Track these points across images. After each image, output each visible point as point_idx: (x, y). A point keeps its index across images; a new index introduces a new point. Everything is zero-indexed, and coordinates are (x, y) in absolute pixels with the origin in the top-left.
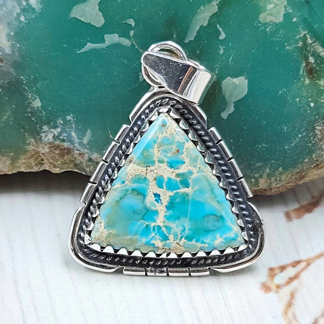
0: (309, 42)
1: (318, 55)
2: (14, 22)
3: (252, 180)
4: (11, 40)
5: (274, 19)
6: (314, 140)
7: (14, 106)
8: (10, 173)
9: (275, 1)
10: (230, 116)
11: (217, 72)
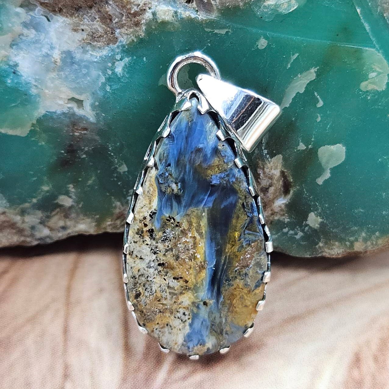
2: (99, 92)
3: (346, 243)
4: (96, 110)
5: (376, 88)
7: (99, 171)
8: (95, 233)
9: (378, 69)
10: (326, 181)
11: (313, 139)
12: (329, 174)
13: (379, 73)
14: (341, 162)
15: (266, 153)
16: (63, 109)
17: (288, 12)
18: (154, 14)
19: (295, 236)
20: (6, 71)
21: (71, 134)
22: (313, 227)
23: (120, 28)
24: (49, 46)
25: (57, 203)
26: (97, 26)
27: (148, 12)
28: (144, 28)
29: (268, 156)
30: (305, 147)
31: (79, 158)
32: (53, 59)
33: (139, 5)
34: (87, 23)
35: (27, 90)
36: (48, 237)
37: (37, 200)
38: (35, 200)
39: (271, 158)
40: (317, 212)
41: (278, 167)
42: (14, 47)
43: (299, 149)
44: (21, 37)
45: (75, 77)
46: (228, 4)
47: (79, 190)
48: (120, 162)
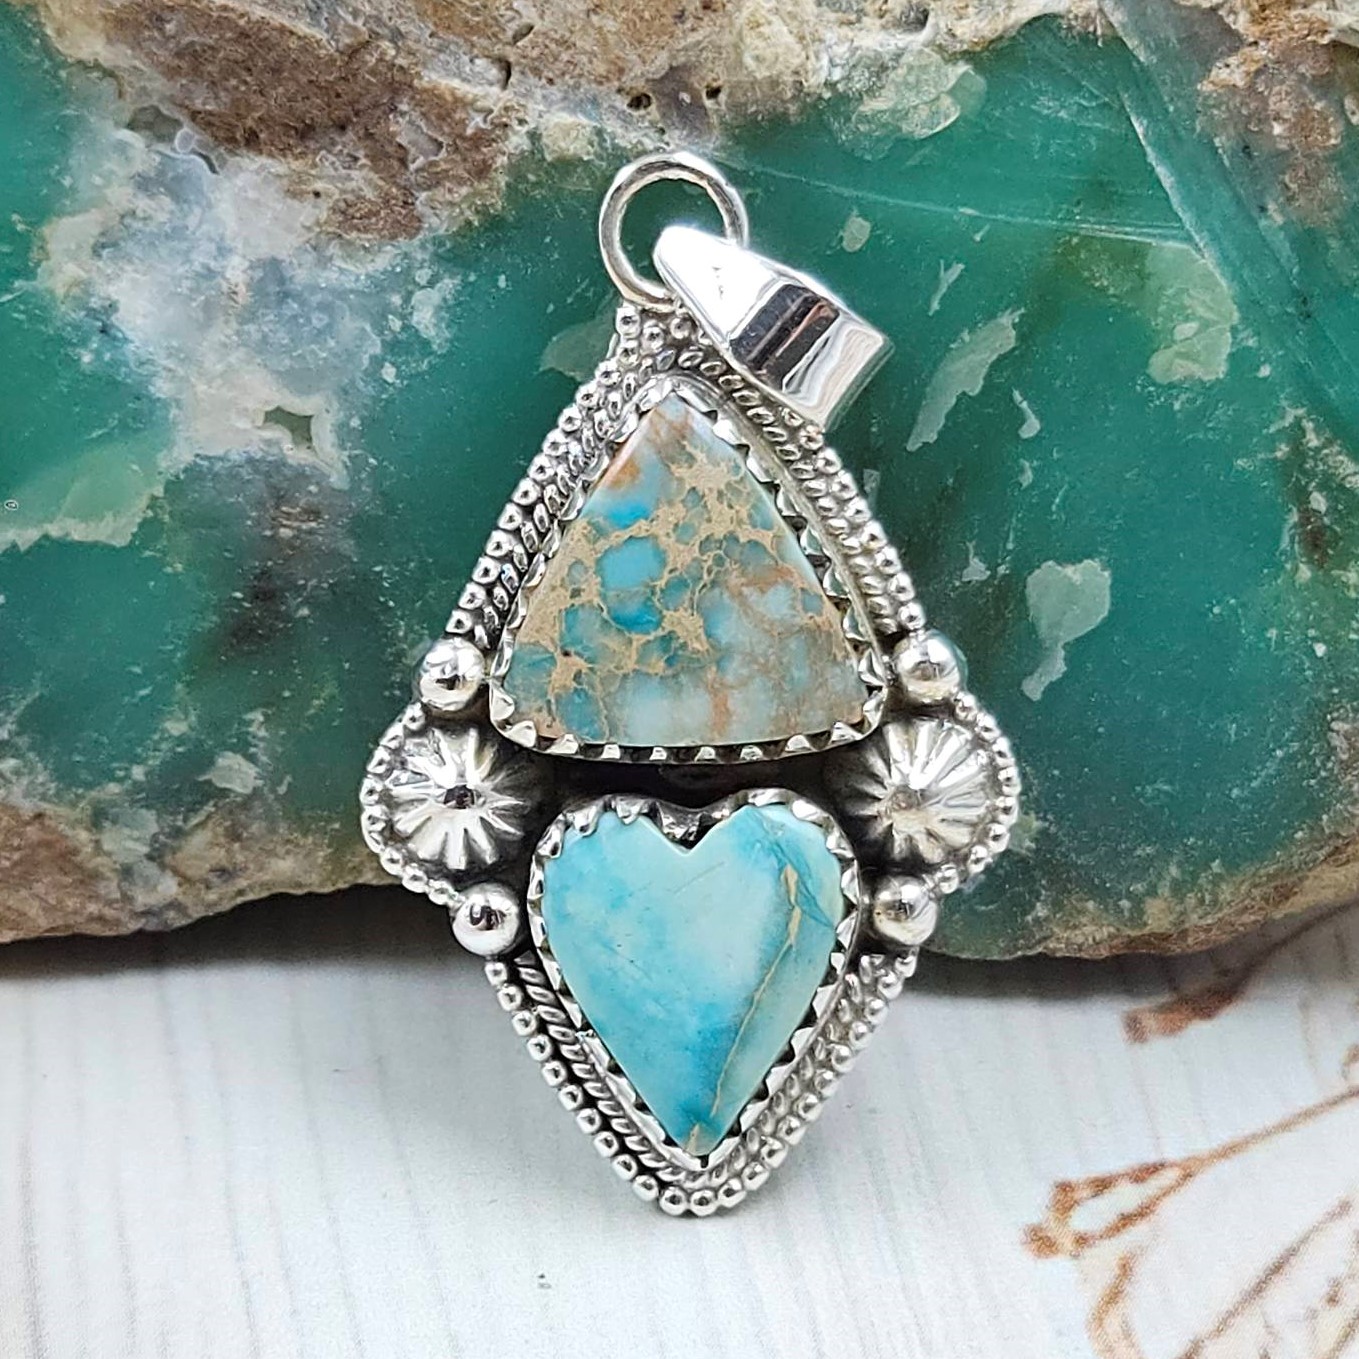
0: (1311, 445)
1: (1341, 487)
2: (360, 385)
3: (1121, 903)
4: (348, 445)
5: (1197, 371)
6: (1324, 765)
7: (347, 665)
8: (328, 889)
9: (1201, 311)
10: (1051, 688)
11: (1010, 546)
12: (1064, 664)
13: (1206, 325)
14: (1099, 619)
16: (248, 446)
17: (931, 132)
18: (534, 136)
20: (76, 327)
21: (268, 533)
22: (1014, 850)
23: (429, 188)
24: (213, 247)
25: (209, 782)
26: (361, 183)
27: (516, 133)
28: (502, 180)
30: (988, 573)
31: (288, 617)
32: (225, 287)
33: (491, 111)
34: (333, 173)
35: (141, 383)
36: (174, 905)
37: (146, 774)
38: (138, 773)
40: (1027, 798)
42: (105, 253)
43: (965, 579)
44: (127, 221)
45: (292, 340)
46: (754, 109)
47: (282, 733)
48: (415, 632)
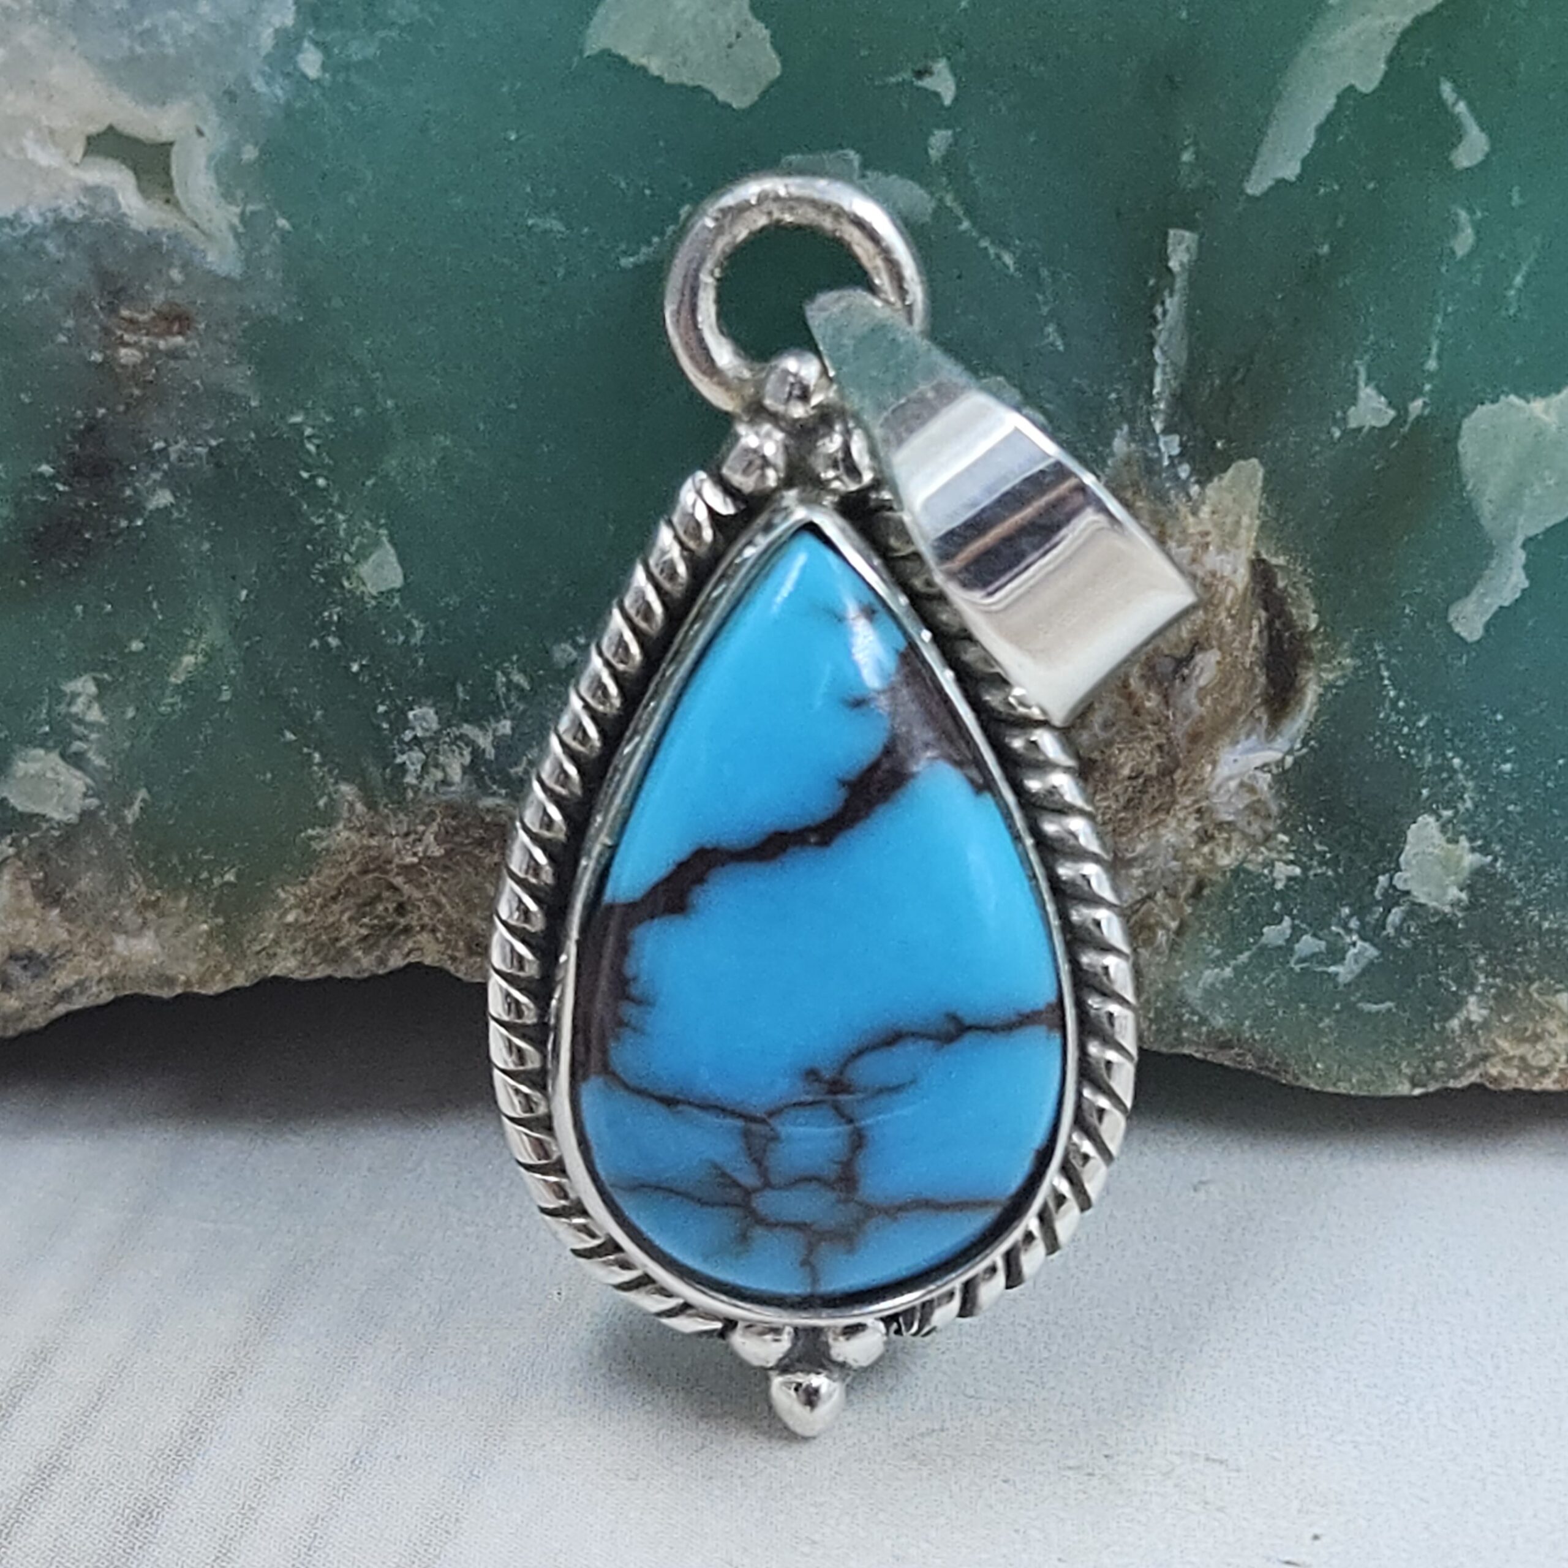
4: (242, 194)
7: (244, 593)
8: (216, 987)
10: (1502, 620)
11: (1432, 365)
12: (1523, 576)
15: (1176, 451)
16: (57, 197)
19: (1332, 969)
21: (97, 357)
22: (1433, 904)
29: (1184, 471)
30: (1392, 413)
31: (136, 508)
39: (1201, 483)
40: (1457, 812)
41: (1243, 534)
43: (1353, 424)
47: (130, 713)
48: (362, 533)
